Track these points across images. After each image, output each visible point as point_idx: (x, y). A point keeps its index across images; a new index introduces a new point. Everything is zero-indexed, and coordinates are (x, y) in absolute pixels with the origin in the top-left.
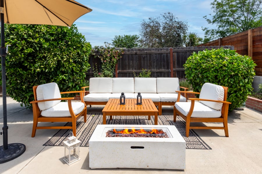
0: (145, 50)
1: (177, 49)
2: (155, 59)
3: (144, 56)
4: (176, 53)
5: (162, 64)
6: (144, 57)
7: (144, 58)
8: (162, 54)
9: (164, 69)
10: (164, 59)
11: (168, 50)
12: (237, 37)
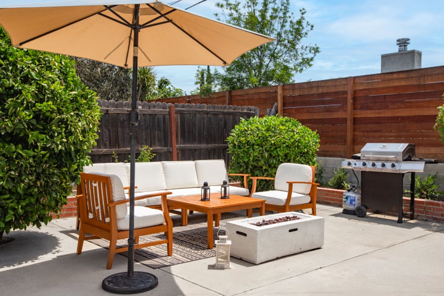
0: (125, 105)
1: (181, 107)
2: (143, 125)
3: (122, 119)
4: (179, 115)
5: (156, 136)
6: (124, 120)
7: (122, 123)
8: (155, 115)
9: (160, 146)
10: (159, 126)
11: (167, 109)
12: (259, 93)
